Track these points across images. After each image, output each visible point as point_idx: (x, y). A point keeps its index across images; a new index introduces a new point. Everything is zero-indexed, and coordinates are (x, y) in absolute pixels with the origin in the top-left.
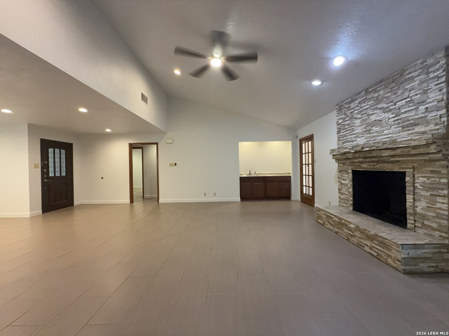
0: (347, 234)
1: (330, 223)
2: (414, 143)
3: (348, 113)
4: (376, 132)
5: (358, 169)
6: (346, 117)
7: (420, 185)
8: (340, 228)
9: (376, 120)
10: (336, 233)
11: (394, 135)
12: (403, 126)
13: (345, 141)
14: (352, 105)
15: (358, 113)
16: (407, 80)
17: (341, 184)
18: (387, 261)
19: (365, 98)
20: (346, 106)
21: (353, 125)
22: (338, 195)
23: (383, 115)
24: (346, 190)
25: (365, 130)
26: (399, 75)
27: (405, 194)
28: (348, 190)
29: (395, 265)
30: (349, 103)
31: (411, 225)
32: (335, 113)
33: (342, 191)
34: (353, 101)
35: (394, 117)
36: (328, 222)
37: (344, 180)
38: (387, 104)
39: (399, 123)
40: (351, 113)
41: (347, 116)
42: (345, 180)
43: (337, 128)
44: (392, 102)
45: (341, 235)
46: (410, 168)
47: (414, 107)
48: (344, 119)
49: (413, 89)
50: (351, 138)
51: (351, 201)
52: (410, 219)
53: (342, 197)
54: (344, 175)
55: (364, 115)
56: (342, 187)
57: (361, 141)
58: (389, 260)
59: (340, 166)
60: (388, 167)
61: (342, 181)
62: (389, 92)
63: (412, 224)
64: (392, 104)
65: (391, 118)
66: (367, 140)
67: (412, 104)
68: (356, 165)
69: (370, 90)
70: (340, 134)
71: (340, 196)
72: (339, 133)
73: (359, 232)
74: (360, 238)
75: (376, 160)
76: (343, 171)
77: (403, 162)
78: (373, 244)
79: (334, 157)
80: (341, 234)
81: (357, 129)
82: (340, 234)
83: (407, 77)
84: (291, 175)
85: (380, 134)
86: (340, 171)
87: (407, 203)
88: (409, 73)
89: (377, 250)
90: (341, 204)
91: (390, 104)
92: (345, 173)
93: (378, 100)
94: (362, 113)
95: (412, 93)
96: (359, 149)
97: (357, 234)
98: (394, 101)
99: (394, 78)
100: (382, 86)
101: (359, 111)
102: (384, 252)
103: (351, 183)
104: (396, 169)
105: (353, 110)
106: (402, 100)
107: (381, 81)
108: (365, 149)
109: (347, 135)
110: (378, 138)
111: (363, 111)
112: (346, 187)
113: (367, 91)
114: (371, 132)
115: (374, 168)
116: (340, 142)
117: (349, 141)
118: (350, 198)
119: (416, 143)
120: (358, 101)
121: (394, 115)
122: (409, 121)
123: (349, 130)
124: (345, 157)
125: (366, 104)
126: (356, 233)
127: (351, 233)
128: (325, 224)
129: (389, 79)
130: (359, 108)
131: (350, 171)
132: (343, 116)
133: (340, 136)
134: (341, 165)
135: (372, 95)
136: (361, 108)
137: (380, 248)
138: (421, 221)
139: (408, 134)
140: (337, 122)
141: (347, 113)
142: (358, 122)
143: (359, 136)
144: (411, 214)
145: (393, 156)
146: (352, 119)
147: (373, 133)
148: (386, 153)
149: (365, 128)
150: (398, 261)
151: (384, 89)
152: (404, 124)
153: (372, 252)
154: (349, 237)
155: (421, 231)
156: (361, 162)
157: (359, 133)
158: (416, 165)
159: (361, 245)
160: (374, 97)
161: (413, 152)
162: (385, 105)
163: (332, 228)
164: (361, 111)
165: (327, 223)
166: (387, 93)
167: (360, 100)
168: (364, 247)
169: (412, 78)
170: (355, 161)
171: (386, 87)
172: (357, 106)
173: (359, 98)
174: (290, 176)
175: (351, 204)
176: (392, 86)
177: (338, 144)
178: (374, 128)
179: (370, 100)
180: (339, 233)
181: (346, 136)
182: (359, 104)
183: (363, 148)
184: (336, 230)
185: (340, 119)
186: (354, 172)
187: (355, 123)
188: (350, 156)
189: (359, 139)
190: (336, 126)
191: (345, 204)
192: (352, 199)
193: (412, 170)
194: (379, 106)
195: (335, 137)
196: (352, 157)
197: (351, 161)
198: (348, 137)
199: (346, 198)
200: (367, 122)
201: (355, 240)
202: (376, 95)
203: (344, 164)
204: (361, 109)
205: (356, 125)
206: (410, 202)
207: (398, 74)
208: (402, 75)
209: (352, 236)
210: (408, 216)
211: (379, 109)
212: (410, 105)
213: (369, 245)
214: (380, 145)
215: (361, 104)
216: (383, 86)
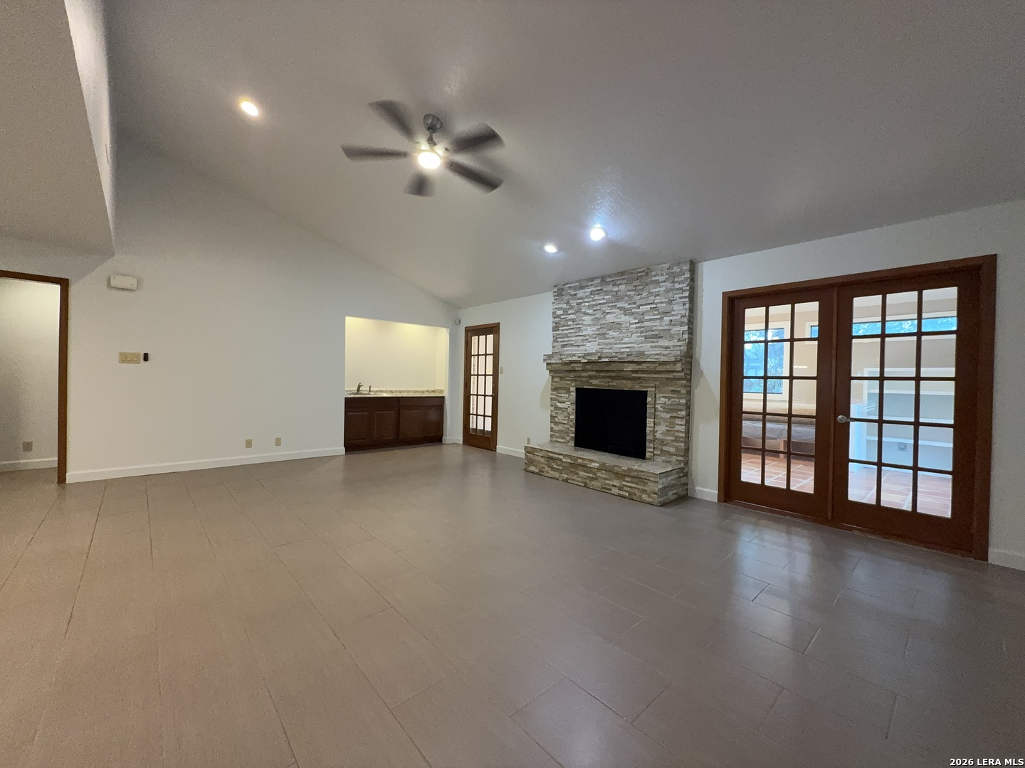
0: (585, 479)
1: (553, 469)
2: (663, 359)
3: (574, 303)
4: (613, 338)
5: (585, 387)
6: (570, 309)
7: (661, 407)
8: (571, 472)
9: (613, 323)
10: (566, 481)
11: (635, 345)
12: (646, 336)
13: (566, 343)
14: (581, 293)
15: (589, 307)
16: (653, 282)
17: (556, 408)
18: (641, 498)
19: (599, 288)
20: (569, 291)
21: (581, 322)
22: (548, 425)
23: (623, 318)
24: (565, 417)
25: (598, 333)
26: (644, 273)
27: (646, 418)
28: (569, 418)
29: (651, 500)
30: (575, 289)
31: (650, 454)
32: (550, 296)
33: (556, 419)
34: (582, 287)
35: (636, 323)
36: (550, 467)
37: (561, 402)
38: (629, 304)
39: (642, 332)
40: (578, 304)
41: (571, 307)
42: (564, 402)
43: (553, 322)
44: (635, 303)
45: (574, 482)
46: (652, 387)
47: (659, 316)
48: (566, 312)
49: (658, 295)
50: (576, 341)
51: (572, 433)
52: (650, 448)
53: (556, 428)
54: (562, 395)
55: (598, 312)
56: (557, 413)
57: (592, 347)
58: (645, 497)
59: (556, 382)
60: (627, 386)
61: (558, 404)
62: (632, 291)
63: (651, 452)
64: (635, 306)
65: (633, 324)
66: (600, 347)
67: (657, 312)
68: (582, 381)
69: (608, 280)
70: (558, 332)
71: (552, 428)
72: (556, 331)
73: (604, 472)
74: (606, 479)
75: (613, 374)
76: (560, 388)
77: (645, 379)
78: (624, 483)
79: (550, 367)
80: (574, 480)
81: (587, 330)
82: (572, 482)
83: (654, 279)
84: (445, 394)
85: (618, 342)
86: (555, 389)
87: (647, 428)
88: (655, 276)
89: (629, 489)
90: (554, 439)
91: (633, 306)
92: (563, 391)
93: (617, 297)
94: (595, 308)
95: (658, 299)
96: (594, 358)
97: (601, 475)
98: (638, 304)
99: (639, 274)
100: (623, 279)
101: (590, 304)
102: (638, 489)
103: (574, 407)
104: (637, 388)
105: (581, 301)
106: (646, 305)
107: (622, 273)
108: (603, 360)
109: (569, 335)
110: (615, 346)
111: (596, 305)
112: (565, 413)
113: (603, 279)
114: (607, 336)
115: (609, 386)
116: (556, 344)
117: (572, 345)
118: (571, 429)
119: (665, 359)
120: (589, 290)
121: (637, 321)
122: (653, 331)
123: (573, 329)
124: (569, 368)
125: (602, 297)
126: (599, 474)
127: (591, 475)
128: (543, 472)
129: (632, 273)
130: (591, 299)
131: (573, 389)
132: (564, 306)
133: (557, 335)
134: (558, 380)
135: (610, 287)
136: (593, 301)
137: (634, 486)
138: (660, 447)
139: (651, 347)
140: (554, 313)
141: (571, 302)
142: (588, 320)
143: (589, 340)
144: (651, 441)
145: (636, 372)
146: (578, 314)
147: (608, 338)
148: (630, 367)
149: (598, 329)
150: (655, 493)
151: (626, 284)
152: (648, 334)
153: (621, 493)
154: (588, 482)
155: (659, 459)
156: (590, 377)
157: (588, 335)
158: (658, 383)
159: (606, 489)
160: (613, 292)
161: (659, 369)
162: (627, 306)
163: (557, 475)
164: (593, 305)
165: (547, 469)
166: (629, 291)
167: (593, 289)
168: (611, 490)
169: (657, 282)
170: (583, 374)
171: (629, 282)
172: (587, 297)
173: (591, 285)
174: (444, 397)
175: (572, 437)
176: (636, 284)
177: (553, 347)
178: (611, 333)
179: (607, 293)
180: (570, 479)
181: (568, 337)
182: (591, 294)
183: (600, 358)
184: (565, 476)
185: (559, 309)
186: (579, 391)
187: (584, 320)
188: (578, 367)
189: (588, 344)
190: (551, 319)
191: (562, 438)
192: (574, 429)
193: (654, 389)
194: (619, 305)
195: (550, 335)
196: (581, 369)
197: (577, 374)
198: (572, 339)
199: (563, 429)
200: (601, 322)
201: (596, 484)
202: (615, 289)
203: (562, 378)
204: (594, 303)
205: (584, 323)
206: (650, 427)
207: (643, 271)
208: (647, 274)
209: (592, 479)
210: (647, 444)
211: (618, 308)
212: (655, 312)
213: (617, 485)
214: (625, 356)
215: (594, 295)
216: (625, 281)
